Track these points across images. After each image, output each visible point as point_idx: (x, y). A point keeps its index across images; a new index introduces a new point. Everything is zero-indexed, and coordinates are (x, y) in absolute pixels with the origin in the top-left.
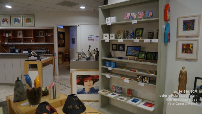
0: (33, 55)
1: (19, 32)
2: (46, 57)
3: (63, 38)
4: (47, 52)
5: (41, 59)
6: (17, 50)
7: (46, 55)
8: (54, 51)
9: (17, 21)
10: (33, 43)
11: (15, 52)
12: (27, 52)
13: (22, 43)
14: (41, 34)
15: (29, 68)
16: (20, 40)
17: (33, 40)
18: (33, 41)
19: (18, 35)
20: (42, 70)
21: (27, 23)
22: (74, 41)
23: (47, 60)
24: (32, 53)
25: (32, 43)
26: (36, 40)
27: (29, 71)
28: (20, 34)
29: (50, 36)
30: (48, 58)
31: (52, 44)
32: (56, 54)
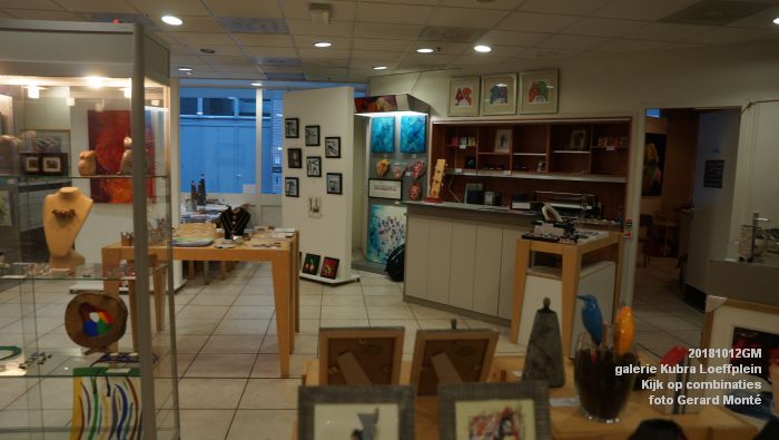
0: (547, 218)
1: (500, 133)
2: (595, 232)
3: (657, 159)
4: (594, 213)
5: (577, 237)
6: (489, 198)
7: (596, 222)
8: (623, 210)
9: (499, 96)
10: (545, 174)
11: (481, 202)
12: (527, 206)
13: (507, 174)
14: (578, 143)
15: (530, 266)
16: (501, 163)
17: (547, 163)
18: (547, 166)
19: (498, 142)
20: (577, 280)
21: (531, 101)
22: (716, 174)
23: (597, 242)
24: (544, 209)
25: (540, 173)
26: (557, 165)
27: (529, 278)
28: (503, 139)
29: (611, 148)
30: (603, 234)
31: (621, 180)
32: (630, 222)
